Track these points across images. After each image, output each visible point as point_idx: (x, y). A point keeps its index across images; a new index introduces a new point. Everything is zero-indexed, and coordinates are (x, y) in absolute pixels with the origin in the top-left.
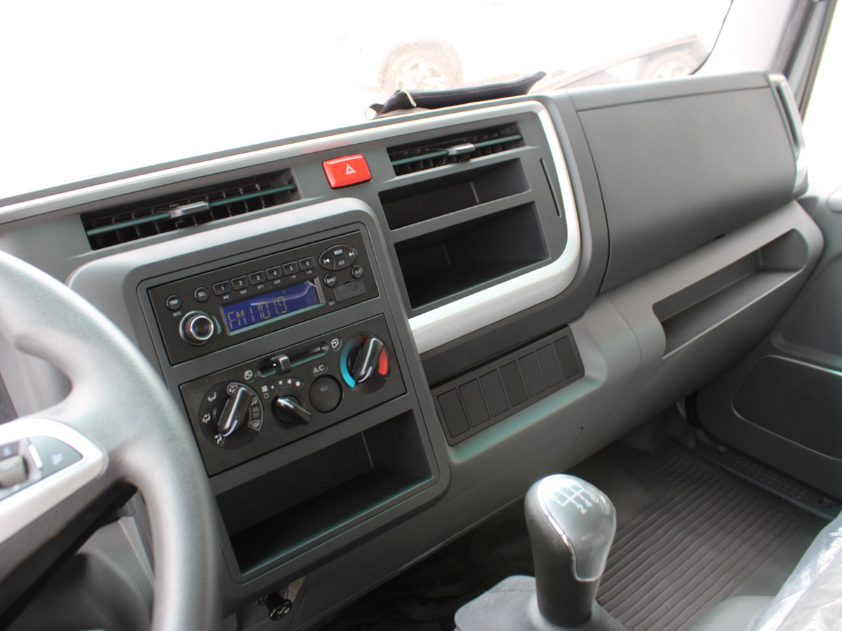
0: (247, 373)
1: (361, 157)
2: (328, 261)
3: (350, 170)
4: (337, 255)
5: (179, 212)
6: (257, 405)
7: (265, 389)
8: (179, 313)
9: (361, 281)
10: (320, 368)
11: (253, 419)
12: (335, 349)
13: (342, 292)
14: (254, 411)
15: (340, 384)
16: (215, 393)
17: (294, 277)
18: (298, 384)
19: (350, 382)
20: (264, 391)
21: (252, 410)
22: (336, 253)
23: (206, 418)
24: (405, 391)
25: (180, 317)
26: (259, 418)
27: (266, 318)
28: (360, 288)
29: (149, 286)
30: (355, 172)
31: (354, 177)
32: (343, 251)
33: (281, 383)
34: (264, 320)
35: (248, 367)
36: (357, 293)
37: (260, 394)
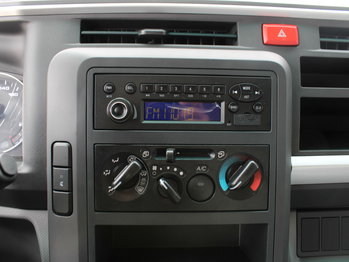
0: (145, 152)
1: (295, 27)
2: (236, 92)
3: (282, 34)
4: (245, 90)
5: (143, 32)
6: (146, 177)
7: (155, 168)
8: (111, 96)
9: (260, 116)
10: (203, 168)
11: (140, 185)
12: (220, 158)
13: (240, 119)
14: (142, 180)
15: (215, 185)
16: (118, 158)
17: (205, 96)
18: (181, 173)
19: (224, 186)
20: (153, 169)
21: (141, 179)
22: (244, 88)
23: (106, 173)
24: (266, 208)
25: (111, 99)
26: (144, 186)
27: (175, 119)
28: (257, 120)
29: (96, 72)
30: (286, 36)
31: (283, 40)
32: (251, 88)
33: (168, 168)
34: (173, 120)
35: (147, 149)
36: (252, 123)
37: (151, 171)
